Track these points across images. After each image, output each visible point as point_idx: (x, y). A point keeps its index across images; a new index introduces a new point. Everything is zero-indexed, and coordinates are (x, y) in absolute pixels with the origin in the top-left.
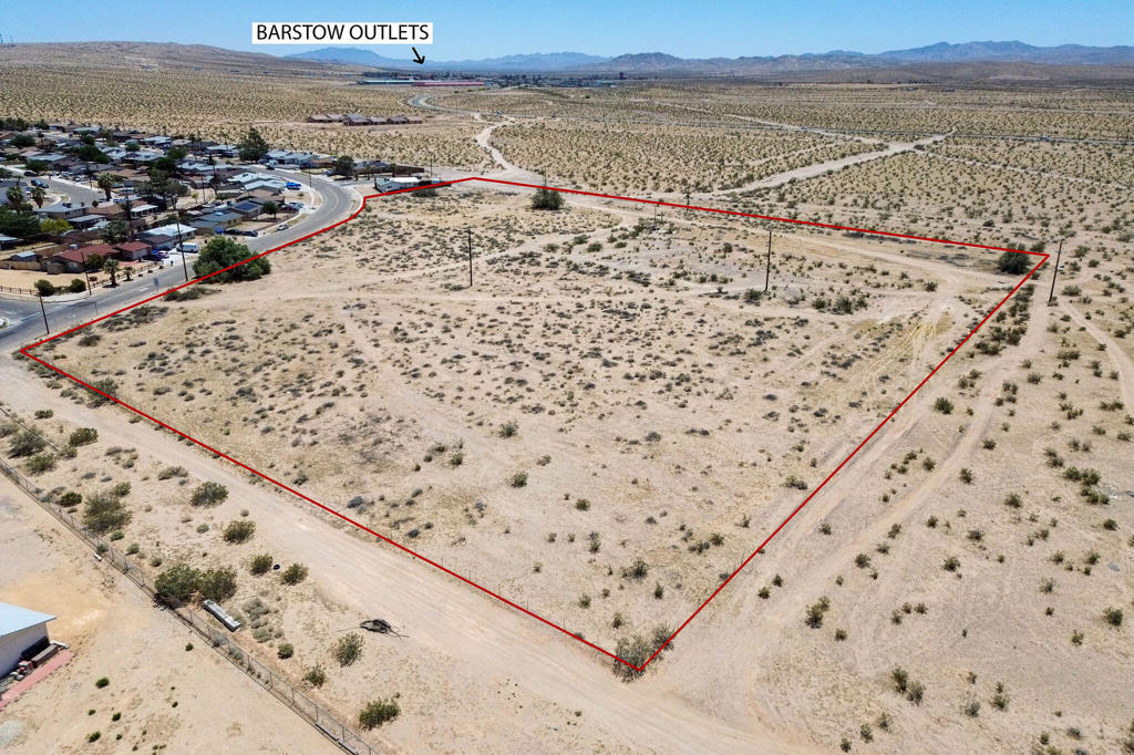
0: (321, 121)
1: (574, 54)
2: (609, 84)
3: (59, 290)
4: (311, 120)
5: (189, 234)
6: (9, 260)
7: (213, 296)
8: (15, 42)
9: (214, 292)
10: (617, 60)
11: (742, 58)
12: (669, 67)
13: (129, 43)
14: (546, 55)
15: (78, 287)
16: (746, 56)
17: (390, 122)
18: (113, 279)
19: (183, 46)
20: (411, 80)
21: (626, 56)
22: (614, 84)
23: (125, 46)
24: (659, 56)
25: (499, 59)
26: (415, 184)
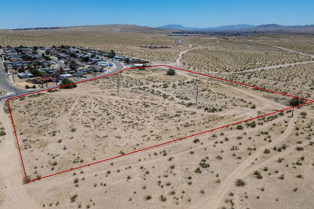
0: (144, 47)
1: (245, 25)
2: (247, 35)
3: (30, 88)
4: (141, 47)
5: (70, 76)
6: (28, 80)
7: (59, 92)
8: (90, 25)
9: (59, 91)
10: (258, 27)
11: (306, 25)
12: (276, 29)
13: (116, 25)
14: (235, 25)
15: (34, 87)
16: (308, 25)
17: (162, 47)
18: (42, 86)
19: (129, 25)
20: (185, 34)
21: (262, 25)
22: (249, 35)
23: (115, 25)
24: (274, 25)
25: (219, 27)
26: (141, 66)
